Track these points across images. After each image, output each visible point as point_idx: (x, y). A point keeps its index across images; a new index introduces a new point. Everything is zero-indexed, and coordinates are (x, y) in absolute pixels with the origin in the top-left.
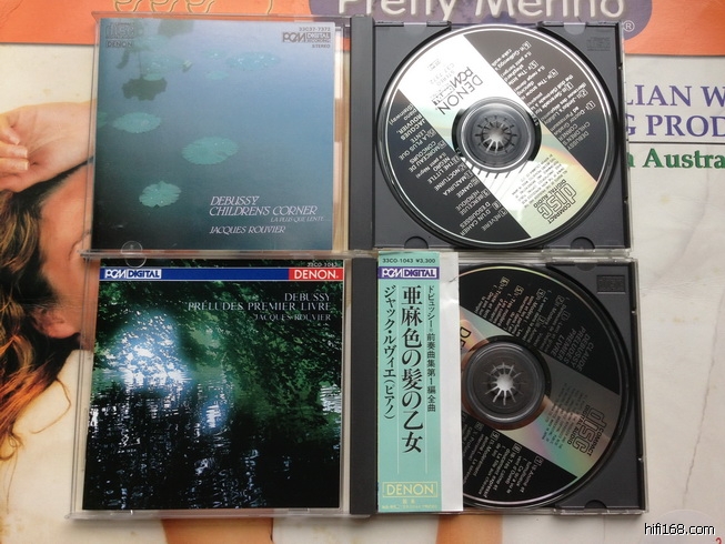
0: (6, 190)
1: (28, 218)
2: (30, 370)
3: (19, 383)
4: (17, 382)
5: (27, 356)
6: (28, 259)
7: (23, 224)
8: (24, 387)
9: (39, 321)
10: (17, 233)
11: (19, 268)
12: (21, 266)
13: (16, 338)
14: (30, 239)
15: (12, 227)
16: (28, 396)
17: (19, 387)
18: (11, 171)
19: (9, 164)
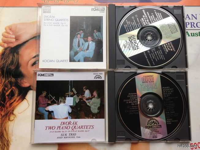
0: (9, 47)
1: (15, 54)
2: (18, 96)
3: (15, 100)
4: (14, 99)
5: (17, 92)
6: (16, 66)
7: (14, 56)
8: (16, 101)
9: (19, 83)
10: (13, 59)
11: (13, 68)
13: (14, 88)
14: (16, 60)
15: (11, 57)
16: (17, 103)
18: (10, 42)
19: (10, 40)
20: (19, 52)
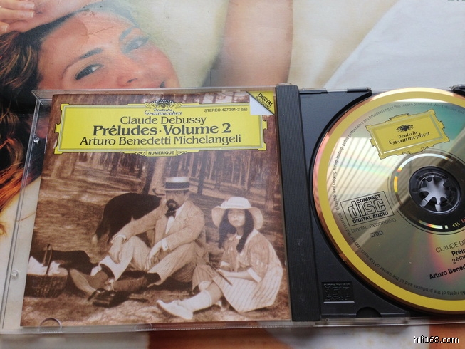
0: (15, 31)
1: (30, 50)
2: (19, 166)
3: (9, 177)
4: (6, 176)
6: (27, 79)
7: (26, 55)
8: (13, 181)
10: (20, 61)
11: (18, 85)
12: (21, 84)
13: (11, 141)
14: (30, 64)
15: (15, 57)
16: (15, 189)
17: (8, 181)
18: (20, 19)
19: (19, 14)
20: (40, 43)
